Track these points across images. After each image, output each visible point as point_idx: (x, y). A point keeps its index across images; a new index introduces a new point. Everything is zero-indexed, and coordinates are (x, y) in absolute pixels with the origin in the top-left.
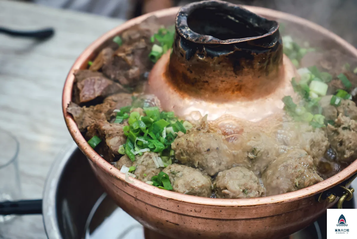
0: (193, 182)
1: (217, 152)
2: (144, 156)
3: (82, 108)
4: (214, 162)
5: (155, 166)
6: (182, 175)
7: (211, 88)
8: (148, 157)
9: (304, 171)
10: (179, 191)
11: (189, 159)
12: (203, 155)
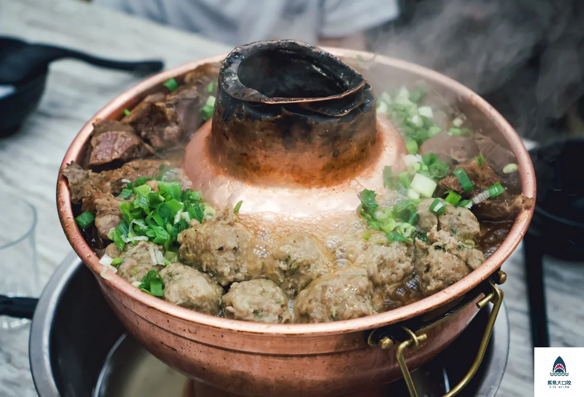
0: (190, 290)
1: (235, 254)
2: (138, 246)
3: (86, 172)
4: (227, 266)
5: (151, 262)
6: (181, 279)
7: (251, 164)
8: (144, 248)
9: (348, 297)
10: (170, 299)
11: (196, 259)
12: (212, 254)
